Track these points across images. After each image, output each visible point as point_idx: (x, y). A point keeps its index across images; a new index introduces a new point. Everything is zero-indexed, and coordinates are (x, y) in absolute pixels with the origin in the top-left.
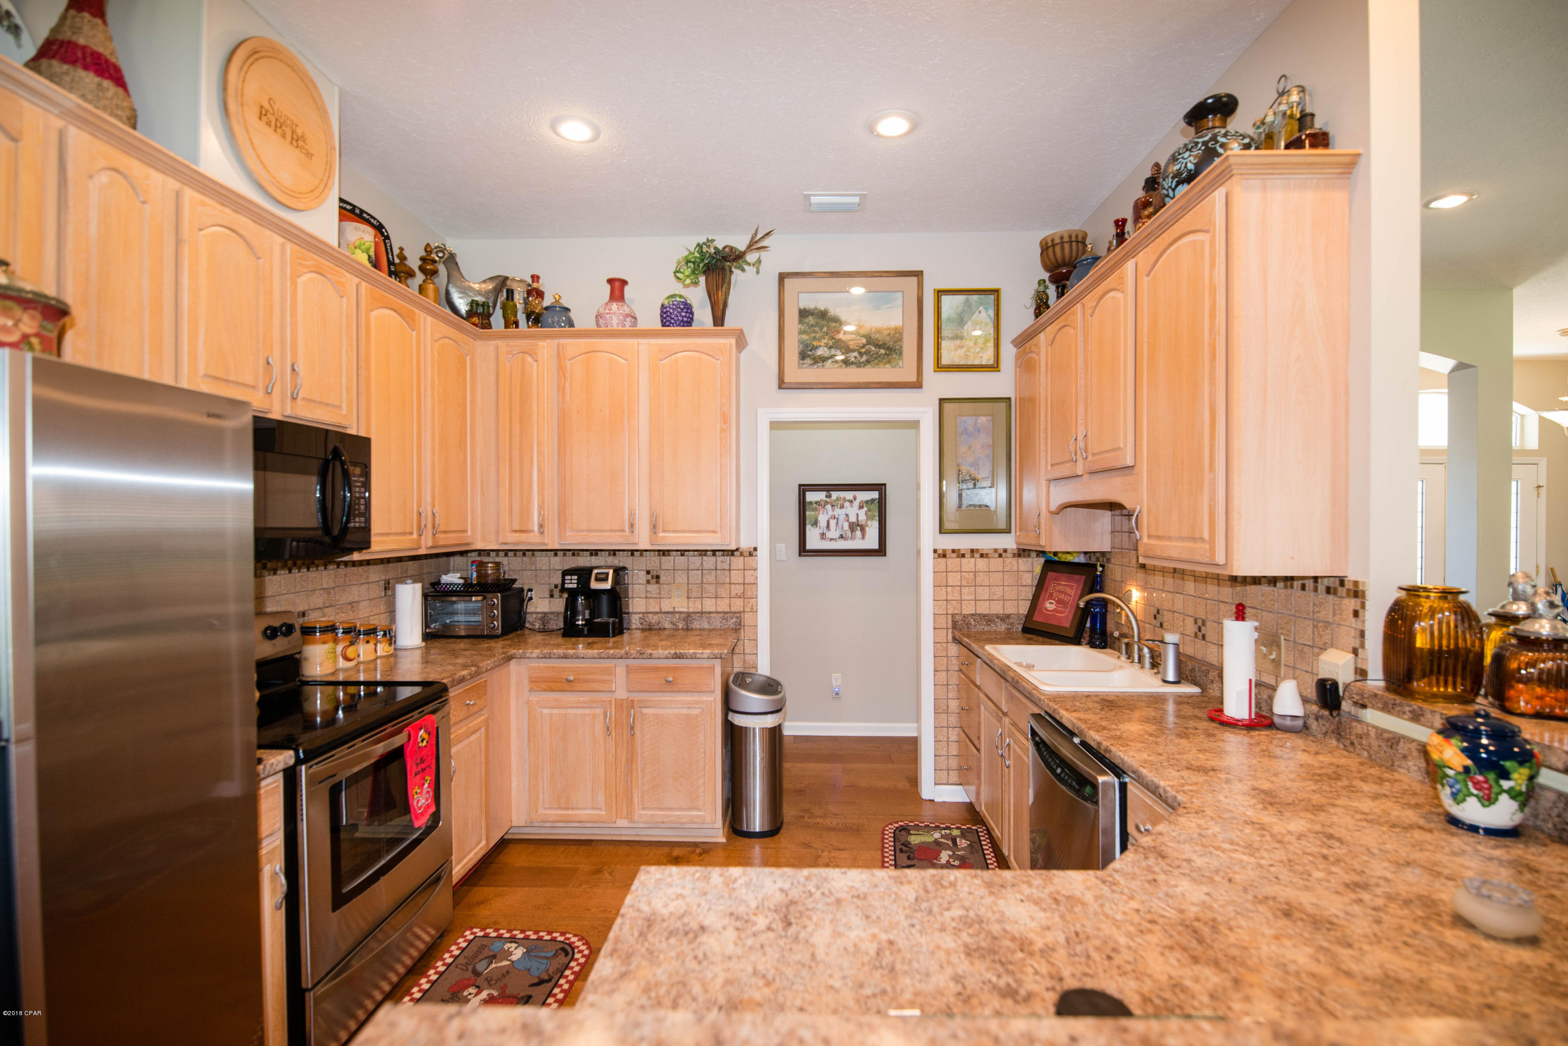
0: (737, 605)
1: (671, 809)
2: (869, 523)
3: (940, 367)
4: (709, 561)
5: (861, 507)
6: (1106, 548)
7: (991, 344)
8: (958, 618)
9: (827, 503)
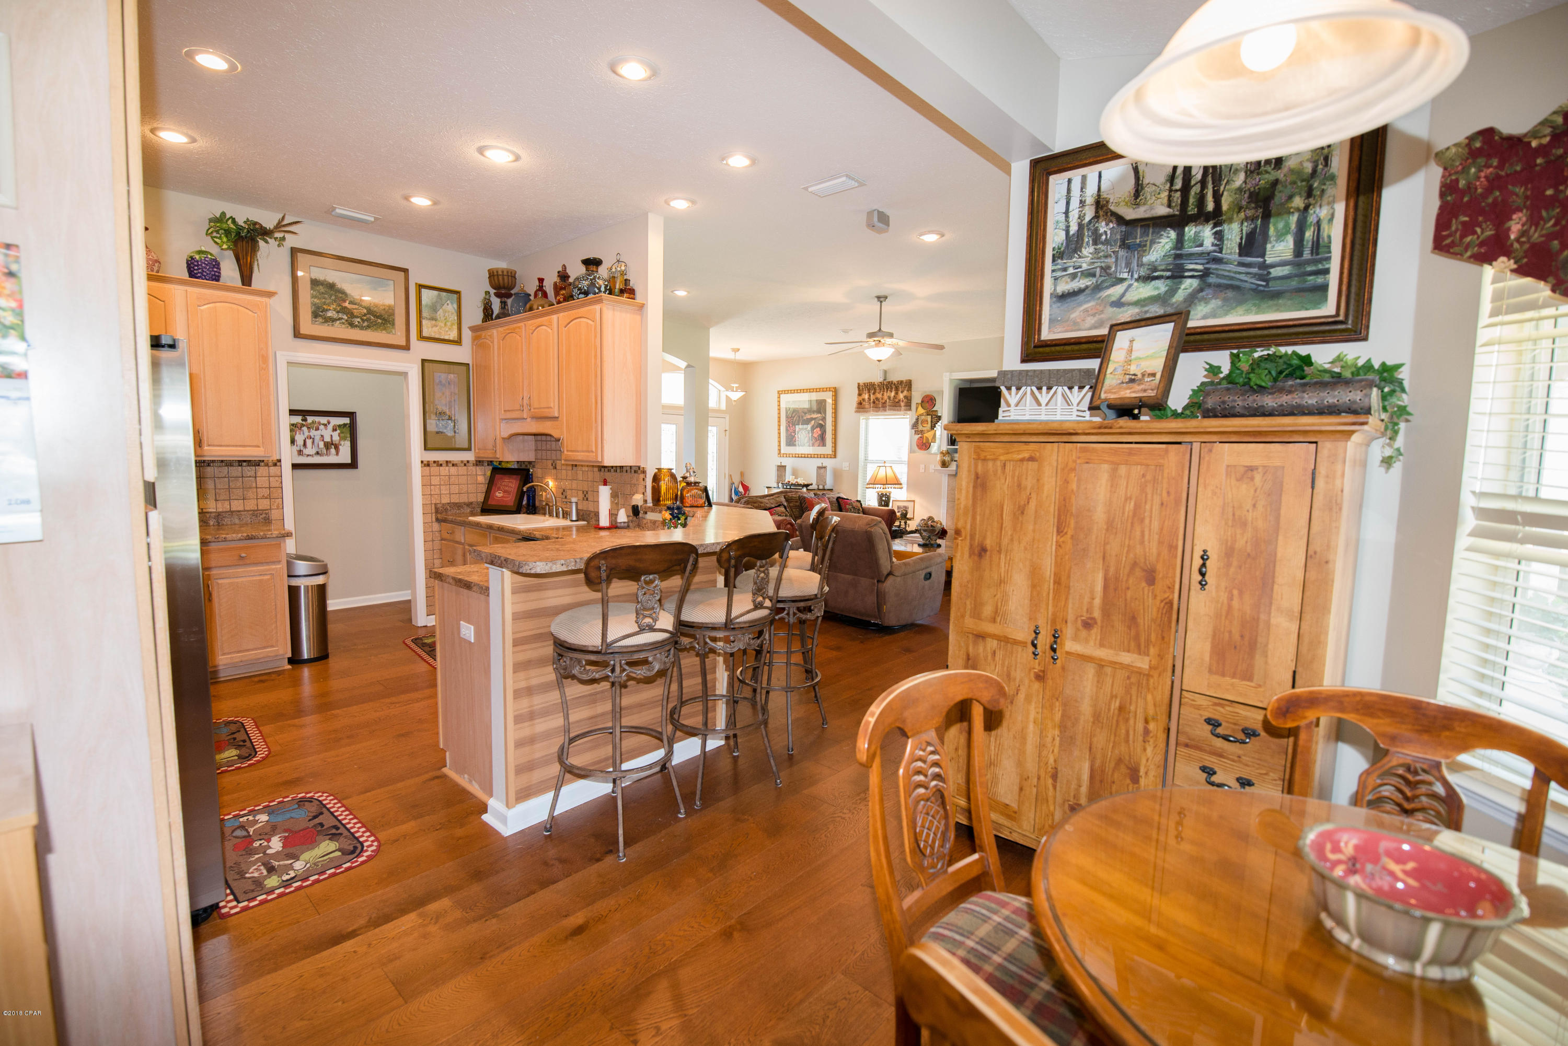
0: (264, 504)
1: (248, 650)
2: (342, 443)
3: (422, 338)
4: (236, 471)
5: (334, 430)
6: (532, 458)
7: (455, 327)
8: (439, 506)
9: (303, 425)
